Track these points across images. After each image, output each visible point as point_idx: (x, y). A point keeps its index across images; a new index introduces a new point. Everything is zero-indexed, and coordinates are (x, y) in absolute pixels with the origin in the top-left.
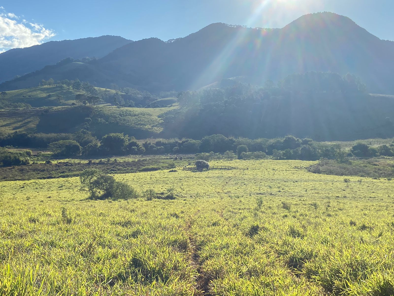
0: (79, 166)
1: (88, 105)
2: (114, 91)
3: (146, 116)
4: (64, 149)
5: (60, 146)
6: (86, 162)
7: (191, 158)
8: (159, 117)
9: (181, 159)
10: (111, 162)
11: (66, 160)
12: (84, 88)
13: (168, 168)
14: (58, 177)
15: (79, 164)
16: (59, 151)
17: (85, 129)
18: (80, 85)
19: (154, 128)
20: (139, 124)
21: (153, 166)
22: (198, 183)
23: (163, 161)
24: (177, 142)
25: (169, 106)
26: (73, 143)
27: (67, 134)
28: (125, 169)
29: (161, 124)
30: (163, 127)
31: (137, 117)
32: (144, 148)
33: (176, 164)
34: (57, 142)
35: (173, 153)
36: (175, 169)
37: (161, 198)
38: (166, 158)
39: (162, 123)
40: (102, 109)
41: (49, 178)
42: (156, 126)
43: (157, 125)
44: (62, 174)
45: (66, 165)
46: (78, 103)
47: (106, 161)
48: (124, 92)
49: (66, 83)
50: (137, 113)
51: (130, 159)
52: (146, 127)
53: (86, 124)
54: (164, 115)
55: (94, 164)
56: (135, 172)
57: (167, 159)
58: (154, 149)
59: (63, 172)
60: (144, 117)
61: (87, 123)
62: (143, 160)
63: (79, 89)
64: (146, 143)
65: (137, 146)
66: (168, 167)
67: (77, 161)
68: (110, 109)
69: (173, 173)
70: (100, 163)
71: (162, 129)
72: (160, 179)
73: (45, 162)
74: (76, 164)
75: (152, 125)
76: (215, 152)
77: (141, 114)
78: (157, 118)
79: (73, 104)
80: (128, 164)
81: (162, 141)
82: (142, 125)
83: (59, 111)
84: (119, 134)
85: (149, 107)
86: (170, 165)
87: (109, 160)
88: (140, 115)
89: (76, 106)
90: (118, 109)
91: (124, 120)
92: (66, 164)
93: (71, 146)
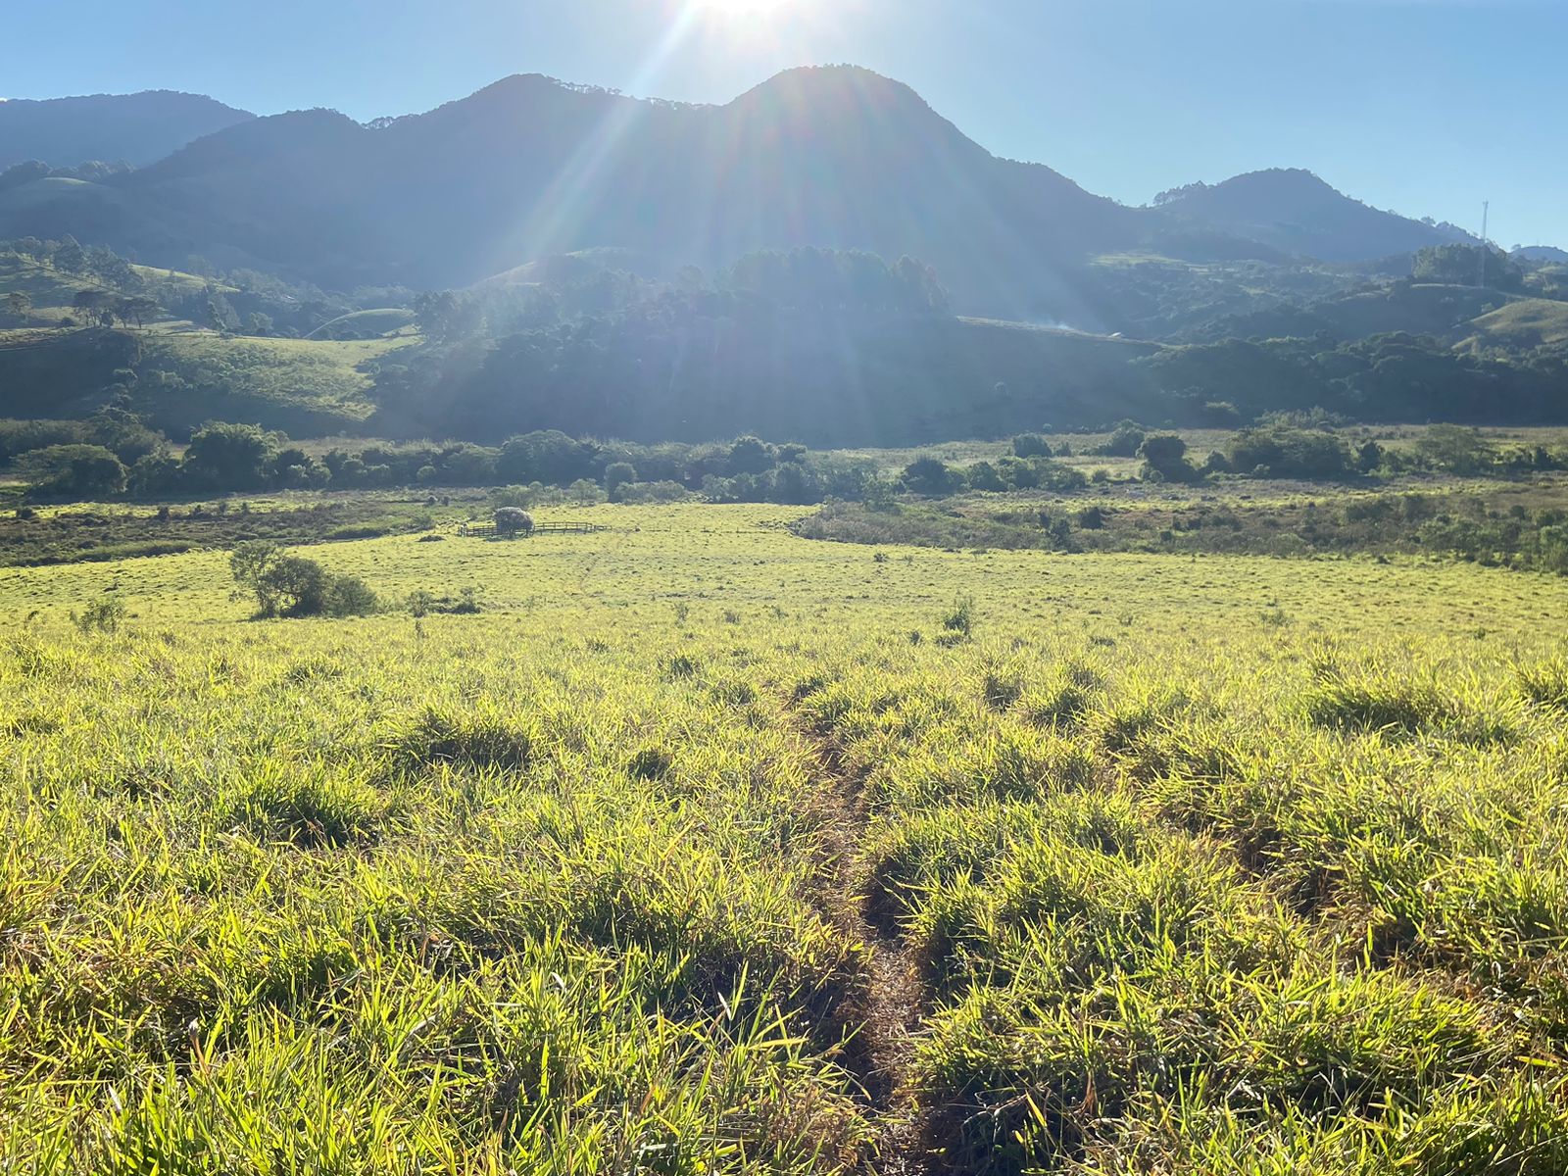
0: (129, 524)
1: (118, 325)
2: (198, 282)
3: (318, 367)
4: (66, 471)
5: (53, 465)
6: (151, 511)
7: (474, 499)
8: (360, 369)
9: (446, 502)
10: (231, 512)
11: (82, 508)
12: (96, 267)
13: (411, 529)
14: (74, 562)
15: (128, 518)
16: (50, 479)
17: (117, 404)
18: (80, 255)
19: (346, 404)
20: (298, 392)
21: (367, 525)
22: (514, 572)
23: (391, 508)
24: (428, 452)
25: (390, 334)
26: (96, 452)
27: (63, 423)
28: (280, 532)
29: (369, 393)
30: (374, 402)
31: (290, 369)
32: (327, 470)
33: (433, 517)
34: (41, 451)
35: (417, 483)
36: (431, 531)
37: (446, 611)
38: (397, 498)
39: (372, 389)
40: (168, 342)
41: (45, 562)
42: (352, 398)
43: (354, 395)
44: (84, 551)
45: (88, 523)
46: (84, 320)
47: (214, 510)
48: (234, 284)
49: (29, 249)
50: (287, 356)
51: (288, 503)
52: (321, 400)
53: (118, 389)
54: (377, 364)
55: (178, 517)
56: (316, 543)
57: (403, 501)
58: (360, 471)
59: (87, 545)
60: (311, 371)
61: (122, 385)
62: (332, 507)
63: (79, 272)
64: (332, 454)
65: (306, 462)
66: (412, 527)
67: (120, 510)
68: (196, 340)
69: (431, 543)
70: (197, 515)
71: (371, 409)
72: (405, 563)
73: (12, 513)
74: (118, 520)
75: (339, 395)
76: (546, 482)
77: (302, 360)
78: (352, 372)
79: (67, 322)
80: (287, 519)
81: (382, 449)
82: (306, 393)
83: (21, 344)
84: (248, 429)
85: (322, 336)
86: (417, 520)
87: (223, 508)
88: (297, 364)
89: (77, 329)
90: (222, 342)
91: (248, 377)
92: (87, 519)
93: (91, 462)
